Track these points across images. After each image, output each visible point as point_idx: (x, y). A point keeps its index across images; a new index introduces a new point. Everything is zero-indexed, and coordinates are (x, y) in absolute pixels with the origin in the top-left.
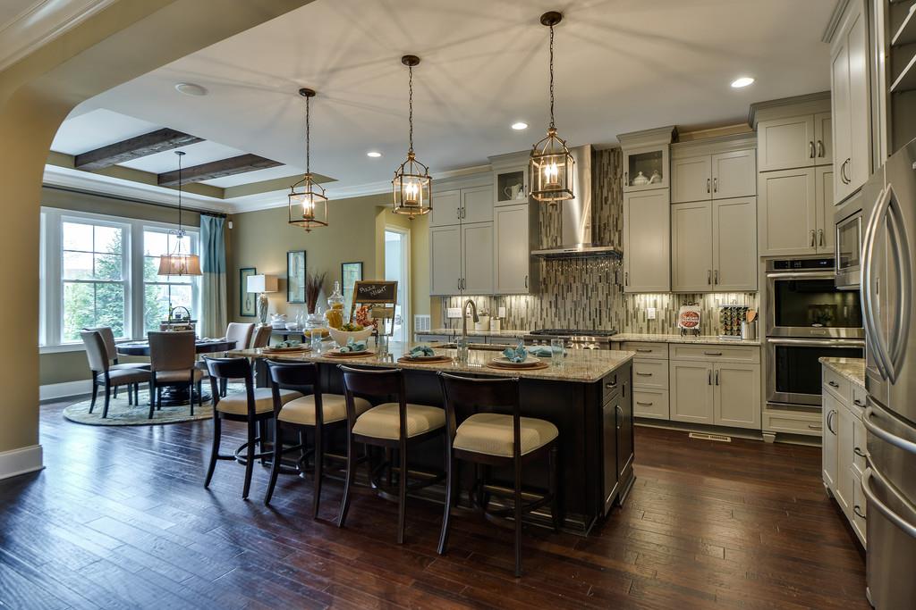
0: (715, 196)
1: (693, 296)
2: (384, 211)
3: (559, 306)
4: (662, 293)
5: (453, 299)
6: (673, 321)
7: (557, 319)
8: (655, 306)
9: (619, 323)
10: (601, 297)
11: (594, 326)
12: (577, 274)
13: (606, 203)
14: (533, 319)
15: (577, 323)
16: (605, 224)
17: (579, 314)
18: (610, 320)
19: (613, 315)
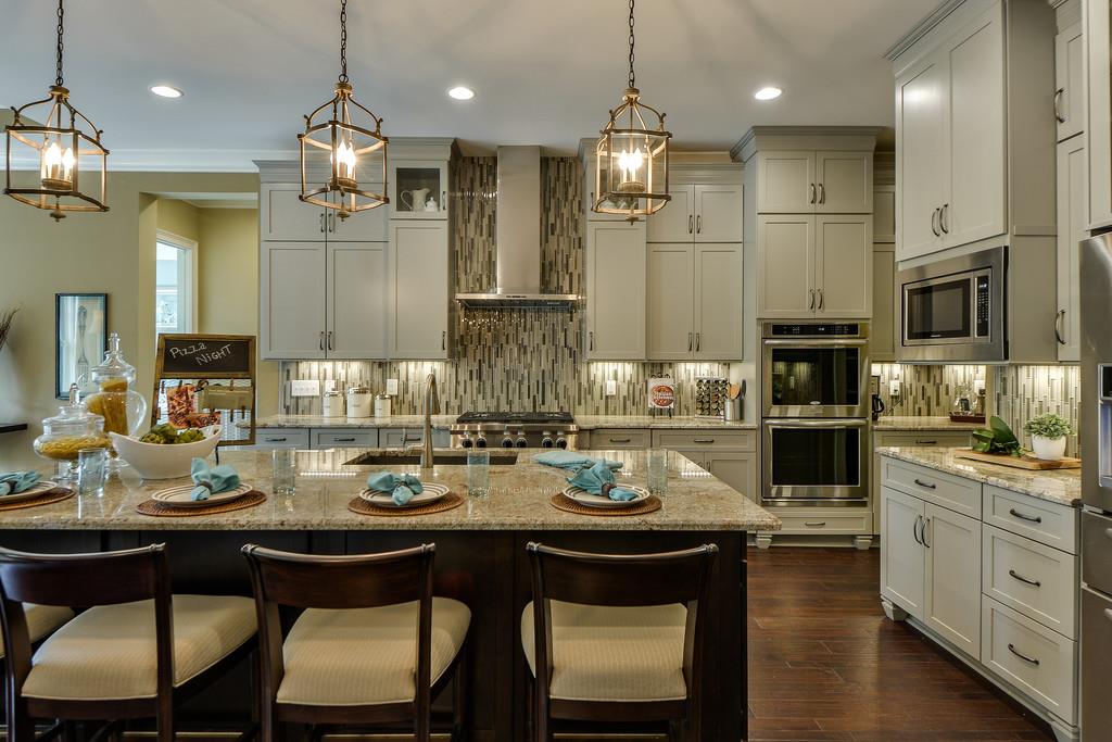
0: (698, 238)
1: (661, 365)
2: (156, 202)
3: (484, 378)
4: (624, 361)
5: (303, 366)
6: (637, 399)
7: (480, 396)
8: (616, 379)
9: (568, 402)
10: (545, 366)
11: (534, 407)
12: (511, 331)
13: (553, 234)
14: (443, 397)
15: (510, 403)
16: (551, 264)
17: (514, 389)
18: (557, 397)
19: (561, 391)
